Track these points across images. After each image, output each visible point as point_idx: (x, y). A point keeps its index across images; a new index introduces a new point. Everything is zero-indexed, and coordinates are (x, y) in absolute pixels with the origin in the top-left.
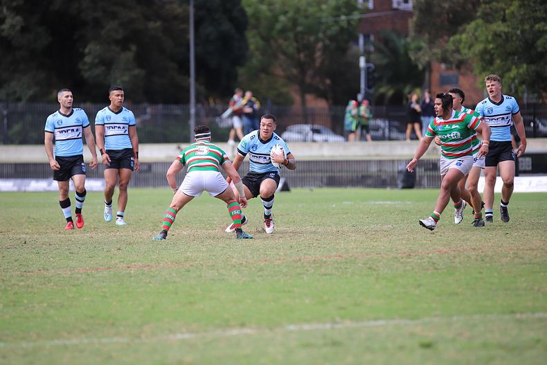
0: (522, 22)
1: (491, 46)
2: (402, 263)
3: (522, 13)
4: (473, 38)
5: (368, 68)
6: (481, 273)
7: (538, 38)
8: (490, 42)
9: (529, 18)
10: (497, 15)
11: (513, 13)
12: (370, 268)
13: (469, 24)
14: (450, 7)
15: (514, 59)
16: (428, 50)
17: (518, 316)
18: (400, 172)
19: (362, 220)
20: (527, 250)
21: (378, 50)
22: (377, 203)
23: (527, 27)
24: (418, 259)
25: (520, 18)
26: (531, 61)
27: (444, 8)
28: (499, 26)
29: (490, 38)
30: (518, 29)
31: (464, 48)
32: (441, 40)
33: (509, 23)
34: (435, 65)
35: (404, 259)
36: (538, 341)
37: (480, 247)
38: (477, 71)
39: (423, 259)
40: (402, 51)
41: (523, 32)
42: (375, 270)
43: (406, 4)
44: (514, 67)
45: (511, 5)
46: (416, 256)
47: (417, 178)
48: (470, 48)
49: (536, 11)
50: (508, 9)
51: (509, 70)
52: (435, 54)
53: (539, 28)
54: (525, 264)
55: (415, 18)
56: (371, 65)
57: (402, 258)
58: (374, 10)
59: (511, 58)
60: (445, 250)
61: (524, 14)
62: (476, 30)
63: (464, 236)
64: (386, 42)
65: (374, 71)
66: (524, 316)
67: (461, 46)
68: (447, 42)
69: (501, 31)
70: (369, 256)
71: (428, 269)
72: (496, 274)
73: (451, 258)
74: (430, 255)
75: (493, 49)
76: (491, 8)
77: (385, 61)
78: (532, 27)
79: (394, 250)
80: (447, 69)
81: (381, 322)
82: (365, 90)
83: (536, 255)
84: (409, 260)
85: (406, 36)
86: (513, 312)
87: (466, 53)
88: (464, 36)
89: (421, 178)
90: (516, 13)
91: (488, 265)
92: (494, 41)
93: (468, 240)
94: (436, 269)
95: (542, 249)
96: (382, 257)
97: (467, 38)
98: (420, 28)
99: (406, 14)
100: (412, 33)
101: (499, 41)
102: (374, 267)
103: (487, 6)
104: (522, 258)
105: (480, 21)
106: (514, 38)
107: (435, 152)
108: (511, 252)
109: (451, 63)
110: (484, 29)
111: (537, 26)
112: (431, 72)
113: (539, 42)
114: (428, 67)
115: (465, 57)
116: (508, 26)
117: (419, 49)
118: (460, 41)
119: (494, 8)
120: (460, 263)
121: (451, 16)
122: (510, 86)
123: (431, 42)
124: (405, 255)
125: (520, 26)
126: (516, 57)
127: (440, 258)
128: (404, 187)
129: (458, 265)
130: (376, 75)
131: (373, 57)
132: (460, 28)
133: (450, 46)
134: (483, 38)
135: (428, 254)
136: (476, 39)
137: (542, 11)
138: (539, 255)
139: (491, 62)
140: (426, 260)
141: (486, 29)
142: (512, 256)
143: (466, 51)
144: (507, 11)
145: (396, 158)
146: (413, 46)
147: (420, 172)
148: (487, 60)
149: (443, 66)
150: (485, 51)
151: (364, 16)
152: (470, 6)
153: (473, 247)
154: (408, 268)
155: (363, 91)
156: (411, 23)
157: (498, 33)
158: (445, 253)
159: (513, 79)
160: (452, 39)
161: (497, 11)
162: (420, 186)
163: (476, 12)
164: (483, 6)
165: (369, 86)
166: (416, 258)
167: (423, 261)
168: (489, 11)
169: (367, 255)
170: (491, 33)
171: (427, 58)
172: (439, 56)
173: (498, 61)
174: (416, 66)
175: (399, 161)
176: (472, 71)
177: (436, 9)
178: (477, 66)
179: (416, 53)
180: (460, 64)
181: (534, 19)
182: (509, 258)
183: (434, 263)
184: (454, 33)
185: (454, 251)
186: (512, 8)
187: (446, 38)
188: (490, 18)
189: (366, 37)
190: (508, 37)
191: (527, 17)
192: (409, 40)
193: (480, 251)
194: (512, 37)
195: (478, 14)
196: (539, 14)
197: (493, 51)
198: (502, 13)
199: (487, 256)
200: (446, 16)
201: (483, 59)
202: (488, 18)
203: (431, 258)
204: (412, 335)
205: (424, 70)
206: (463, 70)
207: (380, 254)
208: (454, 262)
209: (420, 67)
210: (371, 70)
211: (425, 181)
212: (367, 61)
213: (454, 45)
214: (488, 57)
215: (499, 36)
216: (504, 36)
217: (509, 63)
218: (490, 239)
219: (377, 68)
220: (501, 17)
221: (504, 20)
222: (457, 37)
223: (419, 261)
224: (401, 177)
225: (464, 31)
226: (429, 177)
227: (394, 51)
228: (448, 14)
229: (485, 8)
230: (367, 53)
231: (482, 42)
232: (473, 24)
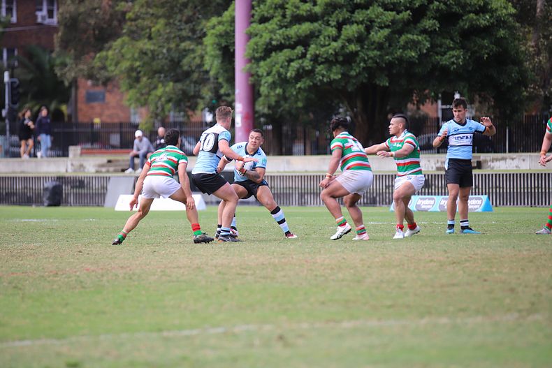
0: (168, 40)
1: (138, 64)
2: (49, 282)
3: (168, 31)
4: (120, 55)
5: (12, 83)
6: (128, 291)
7: (184, 56)
8: (136, 60)
9: (175, 37)
10: (143, 32)
11: (159, 31)
12: (15, 287)
13: (115, 41)
14: (95, 23)
15: (160, 77)
16: (74, 66)
17: (165, 334)
18: (46, 189)
19: (7, 238)
20: (174, 268)
21: (22, 64)
22: (23, 221)
23: (173, 45)
24: (66, 277)
25: (166, 36)
26: (177, 80)
27: (90, 24)
28: (145, 44)
29: (136, 55)
30: (163, 47)
31: (111, 65)
32: (86, 56)
33: (154, 41)
34: (81, 81)
35: (51, 278)
36: (184, 359)
37: (128, 265)
38: (123, 88)
39: (70, 277)
40: (47, 67)
41: (169, 50)
42: (20, 289)
43: (51, 20)
44: (160, 85)
45: (156, 23)
46: (63, 274)
47: (64, 195)
48: (116, 65)
49: (181, 30)
50: (154, 26)
51: (156, 88)
52: (81, 70)
53: (185, 46)
54: (173, 282)
55: (60, 34)
56: (15, 80)
57: (49, 277)
58: (18, 24)
59: (157, 75)
60: (92, 268)
61: (170, 32)
62: (122, 47)
63: (111, 254)
64: (30, 56)
65: (18, 86)
66: (171, 334)
67: (108, 63)
68: (93, 58)
69: (147, 49)
70: (15, 275)
71: (75, 288)
72: (143, 292)
73: (99, 276)
74: (78, 274)
75: (139, 66)
76: (136, 26)
77: (29, 77)
78: (178, 45)
79: (40, 268)
80: (94, 85)
81: (27, 343)
82: (9, 105)
83: (183, 273)
84: (56, 279)
85: (52, 51)
86: (160, 330)
87: (113, 70)
88: (110, 53)
89: (68, 195)
90: (162, 32)
91: (136, 283)
92: (140, 58)
93: (116, 258)
94: (83, 287)
95: (189, 267)
96: (29, 276)
97: (113, 55)
98: (65, 44)
99: (51, 30)
100: (57, 49)
101: (146, 59)
102: (20, 286)
103: (133, 23)
104: (169, 276)
105: (126, 38)
106: (160, 57)
107: (82, 169)
108: (159, 270)
109: (97, 80)
110: (130, 47)
111: (183, 45)
112: (77, 88)
113: (185, 61)
114: (74, 83)
115: (111, 74)
116: (154, 44)
117: (64, 65)
118: (106, 58)
119: (139, 25)
120: (108, 282)
121: (97, 32)
122: (156, 104)
123: (77, 58)
124: (51, 274)
125: (166, 44)
126: (162, 75)
127: (88, 276)
128: (50, 205)
129: (106, 284)
130: (21, 90)
131: (17, 71)
132: (107, 45)
133: (97, 64)
134: (129, 56)
135: (75, 272)
136: (123, 56)
137: (187, 31)
138: (186, 273)
139: (137, 80)
140: (74, 278)
141: (133, 47)
142: (160, 274)
143: (112, 68)
144: (153, 29)
145: (42, 175)
146: (58, 61)
147: (66, 189)
148: (134, 77)
149: (89, 83)
150: (132, 69)
151: (7, 30)
152: (115, 23)
153: (121, 265)
154: (55, 287)
155: (7, 107)
156: (57, 38)
157: (144, 51)
158: (93, 271)
159: (160, 98)
160: (98, 55)
161: (143, 29)
162: (67, 203)
163: (122, 29)
164: (129, 23)
165: (13, 102)
166: (64, 276)
167: (70, 279)
168: (134, 28)
169: (13, 273)
170: (138, 51)
171: (73, 75)
172: (86, 73)
173: (144, 79)
174: (62, 82)
175: (45, 178)
176: (119, 88)
177: (82, 25)
178: (124, 83)
179: (62, 69)
180: (107, 82)
181: (180, 39)
182: (156, 277)
183: (81, 282)
184: (101, 50)
185: (102, 269)
186: (158, 26)
187: (92, 54)
188: (136, 35)
189: (10, 52)
190: (154, 56)
191: (173, 35)
192: (54, 55)
193: (128, 269)
194: (158, 55)
195: (124, 31)
196: (184, 33)
197: (139, 69)
198: (148, 30)
199: (134, 274)
200: (92, 32)
201: (129, 77)
202: (134, 35)
203: (78, 276)
204: (59, 355)
205: (70, 87)
206: (109, 87)
207: (26, 272)
208: (102, 281)
209: (66, 84)
210: (15, 85)
211: (72, 199)
212: (11, 76)
213: (100, 61)
214: (134, 74)
215: (145, 54)
216: (150, 55)
217: (155, 80)
218: (138, 257)
219: (22, 83)
220: (147, 35)
221: (150, 38)
222: (104, 53)
223: (66, 280)
224: (48, 194)
225: (110, 48)
226: (75, 195)
227: (39, 67)
228: (94, 30)
229: (131, 25)
230: (11, 68)
231: (128, 59)
232: (119, 41)
